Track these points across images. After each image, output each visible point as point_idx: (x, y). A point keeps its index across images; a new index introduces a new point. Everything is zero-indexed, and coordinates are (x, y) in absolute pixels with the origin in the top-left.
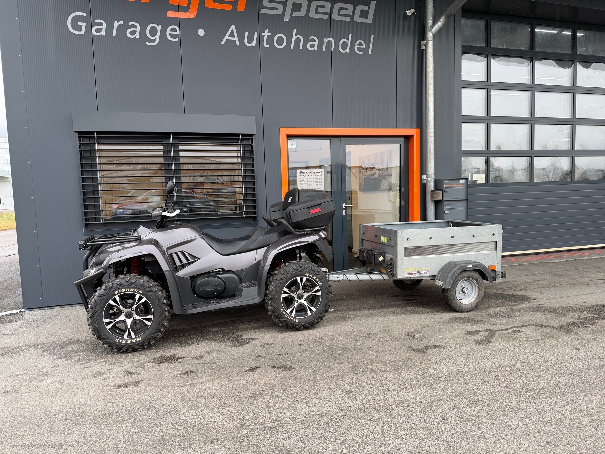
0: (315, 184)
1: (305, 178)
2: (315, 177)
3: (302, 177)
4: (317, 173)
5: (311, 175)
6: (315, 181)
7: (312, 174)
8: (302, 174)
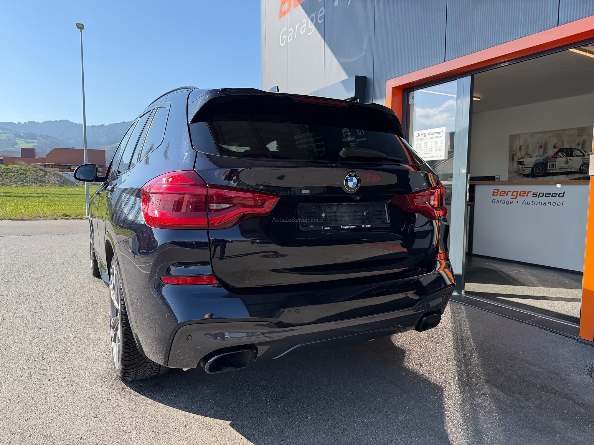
0: (433, 149)
1: (422, 143)
2: (433, 140)
3: (420, 142)
4: (436, 133)
5: (430, 138)
6: (433, 145)
7: (431, 136)
8: (419, 138)
